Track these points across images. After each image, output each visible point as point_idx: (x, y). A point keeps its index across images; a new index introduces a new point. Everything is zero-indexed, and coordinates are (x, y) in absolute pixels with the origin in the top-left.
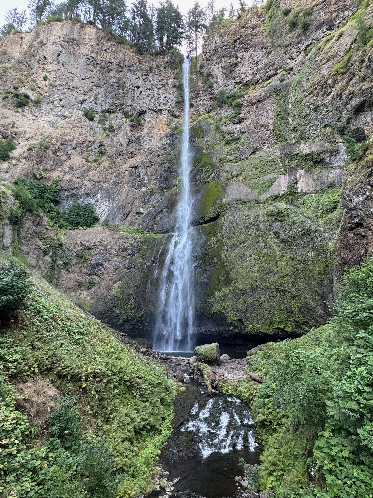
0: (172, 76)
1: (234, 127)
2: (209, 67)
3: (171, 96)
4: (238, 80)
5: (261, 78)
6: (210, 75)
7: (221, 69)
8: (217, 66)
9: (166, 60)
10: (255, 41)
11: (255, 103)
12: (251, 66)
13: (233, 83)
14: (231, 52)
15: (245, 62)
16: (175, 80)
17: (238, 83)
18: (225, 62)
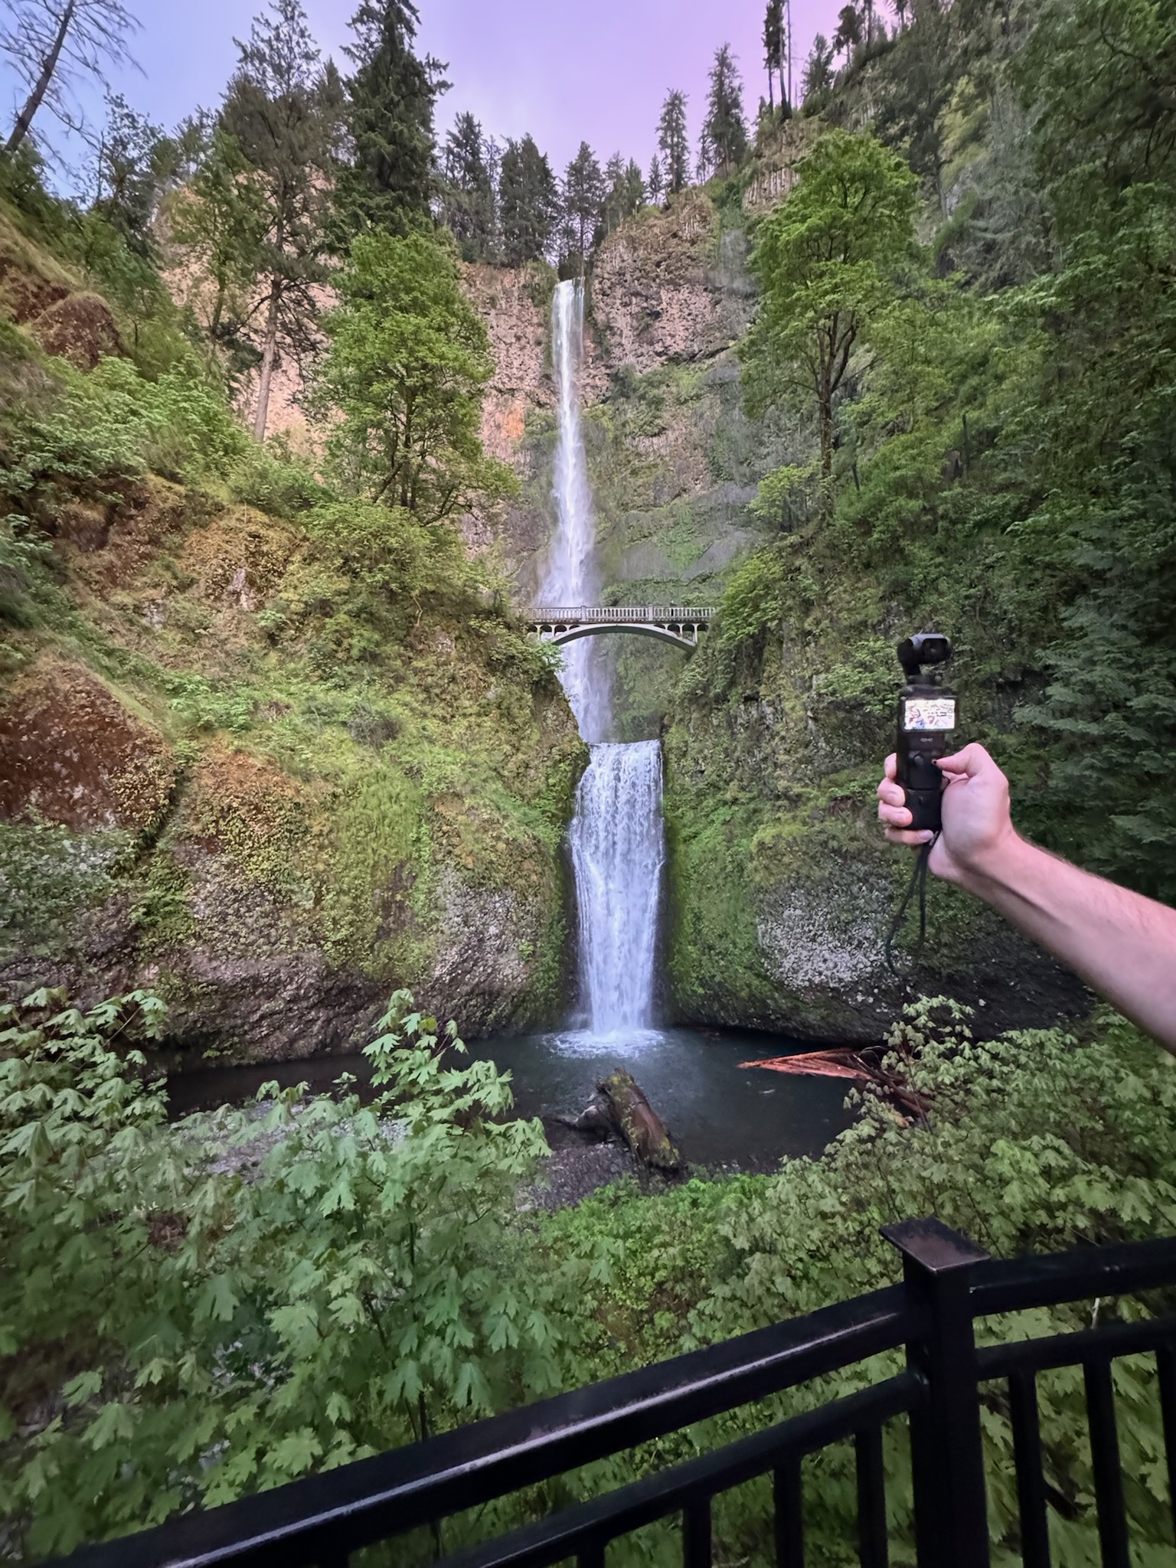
0: (535, 320)
1: (647, 442)
2: (607, 309)
3: (532, 363)
4: (659, 348)
5: (701, 350)
6: (607, 327)
7: (628, 318)
8: (623, 310)
9: (522, 282)
10: (692, 271)
11: (686, 401)
12: (683, 323)
13: (651, 353)
14: (648, 287)
15: (674, 311)
16: (541, 330)
17: (659, 354)
18: (637, 305)
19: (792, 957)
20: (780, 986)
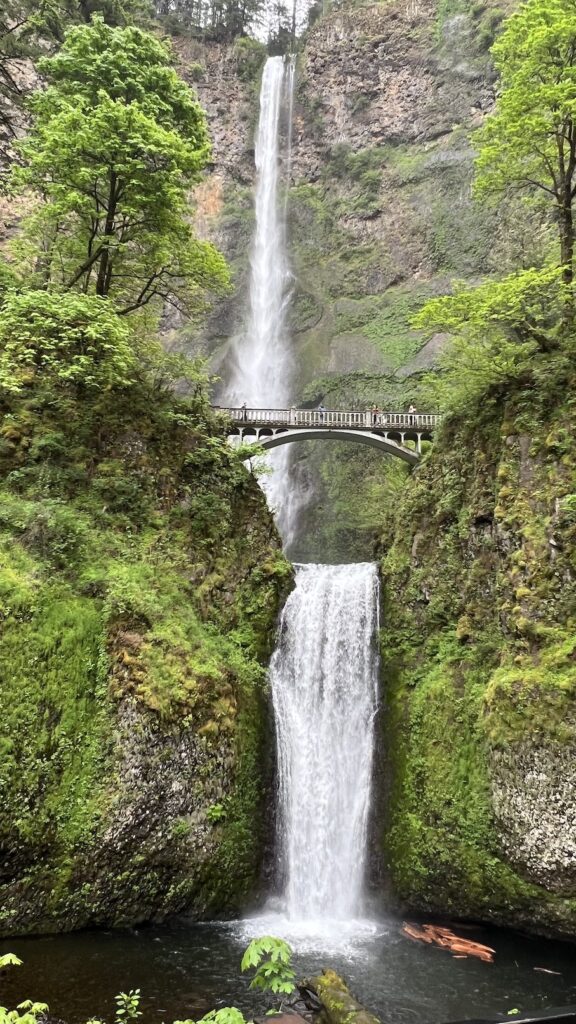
0: (241, 95)
1: (360, 225)
2: (319, 87)
3: (236, 138)
4: (375, 128)
5: (421, 133)
6: (319, 105)
7: (342, 97)
8: (336, 88)
9: (228, 57)
10: (413, 53)
11: (404, 184)
12: (402, 104)
13: (366, 133)
14: (364, 66)
15: (393, 92)
16: (246, 105)
17: (375, 135)
18: (352, 84)
19: (537, 833)
20: (521, 868)
